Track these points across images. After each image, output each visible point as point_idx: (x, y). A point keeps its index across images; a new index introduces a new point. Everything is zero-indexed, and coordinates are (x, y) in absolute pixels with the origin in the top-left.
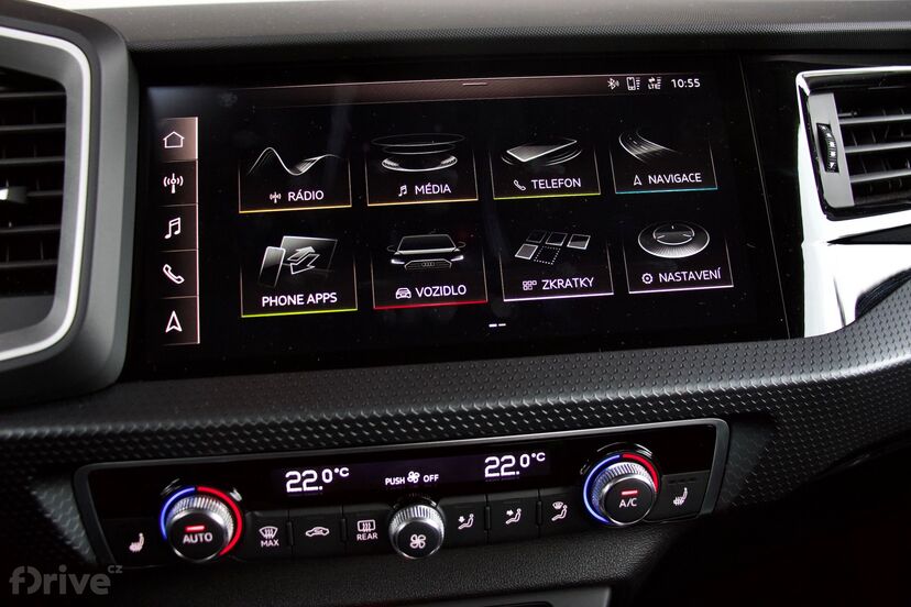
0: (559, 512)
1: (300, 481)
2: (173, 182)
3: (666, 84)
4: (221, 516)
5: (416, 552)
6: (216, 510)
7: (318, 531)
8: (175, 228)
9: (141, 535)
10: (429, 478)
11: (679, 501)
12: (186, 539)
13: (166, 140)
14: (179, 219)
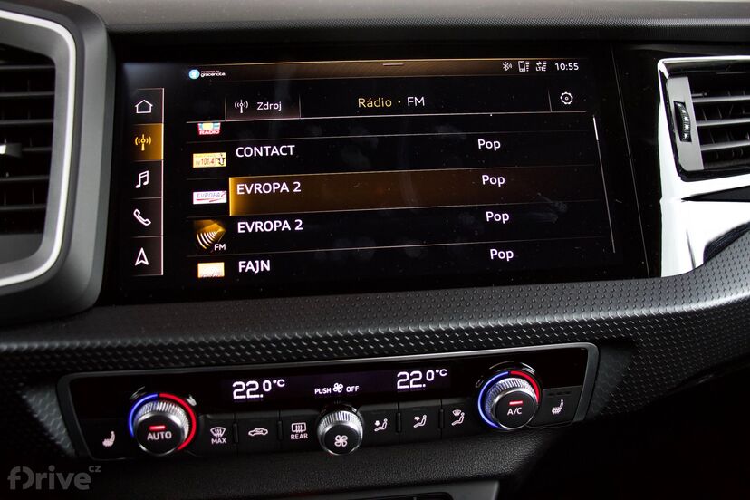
0: (458, 418)
1: (244, 390)
3: (551, 67)
4: (179, 417)
5: (339, 450)
6: (175, 413)
7: (259, 431)
8: (144, 180)
9: (112, 433)
10: (351, 389)
11: (556, 411)
12: (150, 437)
13: (137, 106)
14: (147, 172)
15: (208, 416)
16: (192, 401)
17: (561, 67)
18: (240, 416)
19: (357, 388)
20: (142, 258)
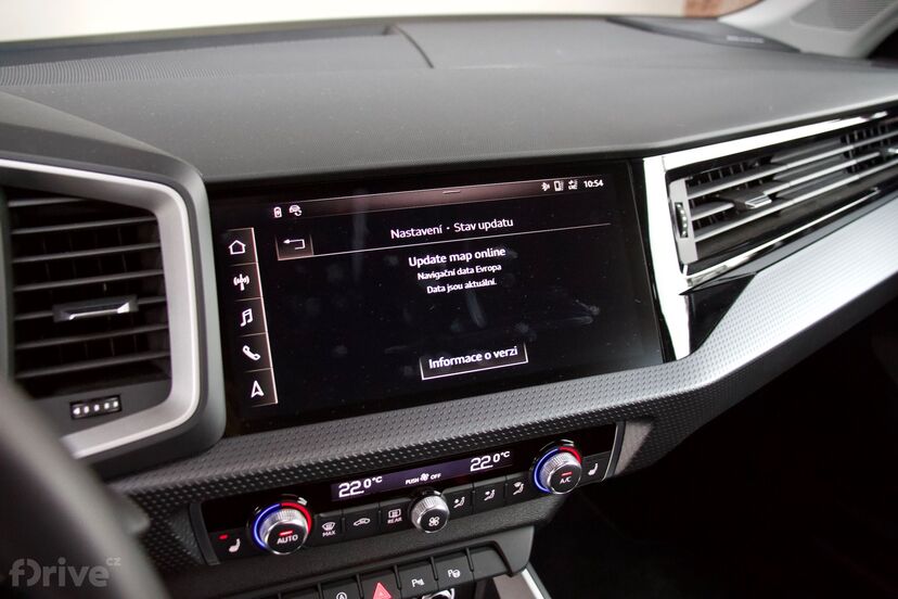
0: (518, 488)
1: (348, 489)
2: (241, 281)
3: (581, 185)
4: (298, 519)
5: (434, 528)
6: (294, 517)
7: (362, 521)
8: (247, 318)
9: (238, 540)
10: (434, 477)
11: (592, 472)
12: (280, 541)
13: (231, 247)
14: (250, 310)
15: (322, 515)
16: (303, 502)
17: (589, 184)
18: (347, 511)
19: (439, 475)
20: (257, 390)
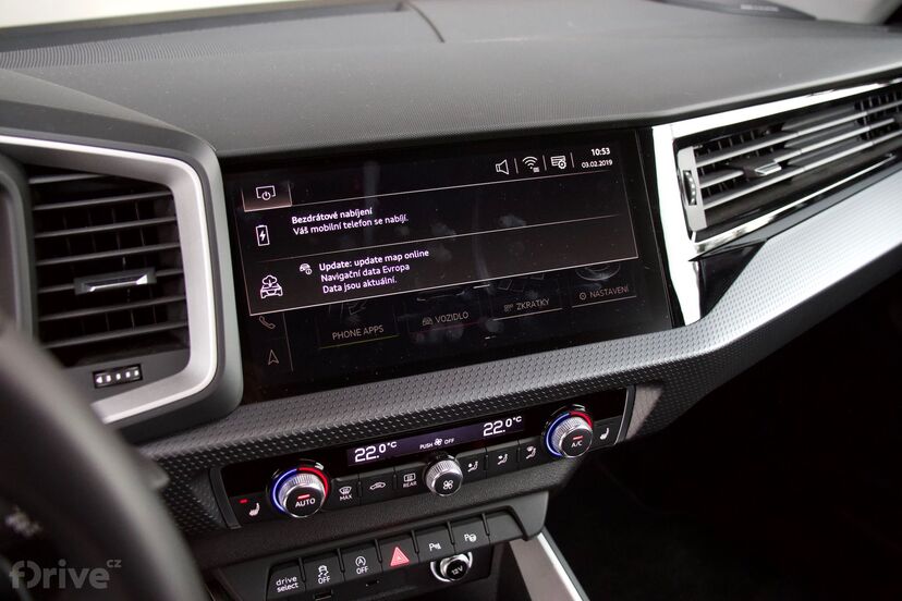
0: (531, 453)
1: (363, 454)
4: (316, 484)
5: (448, 491)
6: (311, 481)
7: (378, 485)
9: (257, 504)
10: (448, 441)
11: (603, 437)
12: (298, 504)
15: (338, 479)
16: (320, 467)
18: (363, 476)
19: (453, 440)
20: (273, 358)
